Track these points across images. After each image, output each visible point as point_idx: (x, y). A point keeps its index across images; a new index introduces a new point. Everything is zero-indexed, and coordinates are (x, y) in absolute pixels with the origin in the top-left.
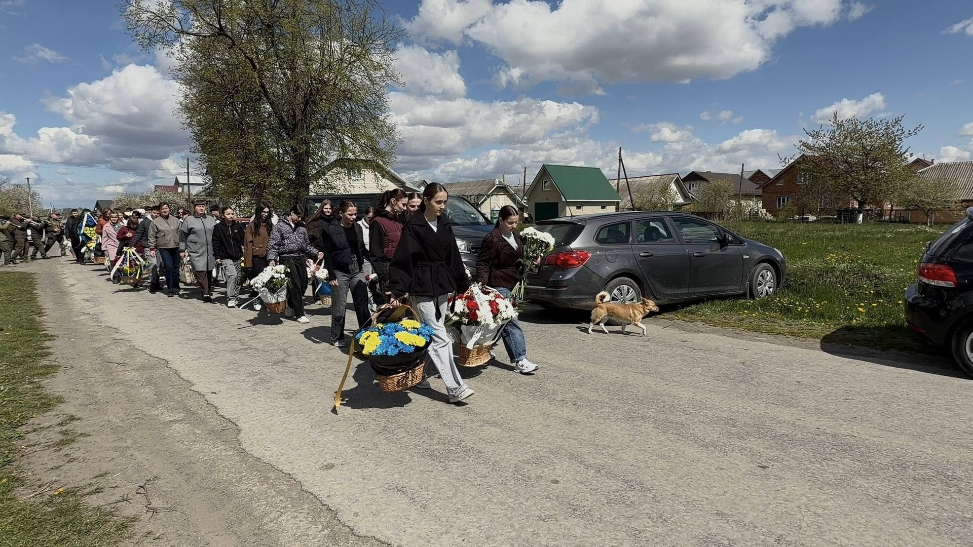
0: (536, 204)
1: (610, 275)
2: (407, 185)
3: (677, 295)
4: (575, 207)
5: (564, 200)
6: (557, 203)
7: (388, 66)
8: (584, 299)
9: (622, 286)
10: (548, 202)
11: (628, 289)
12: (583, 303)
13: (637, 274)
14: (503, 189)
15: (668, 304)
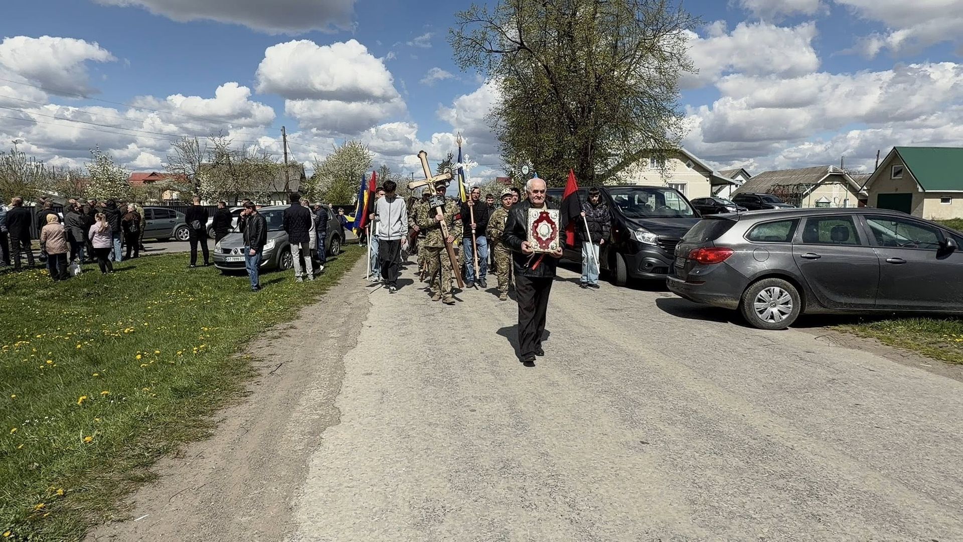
0: (879, 195)
1: (756, 274)
2: (714, 174)
3: (856, 305)
4: (940, 200)
5: (920, 190)
6: (911, 194)
7: (680, 55)
8: (722, 297)
9: (772, 288)
10: (897, 192)
11: (781, 292)
12: (721, 301)
13: (793, 277)
14: (838, 178)
15: (844, 315)
